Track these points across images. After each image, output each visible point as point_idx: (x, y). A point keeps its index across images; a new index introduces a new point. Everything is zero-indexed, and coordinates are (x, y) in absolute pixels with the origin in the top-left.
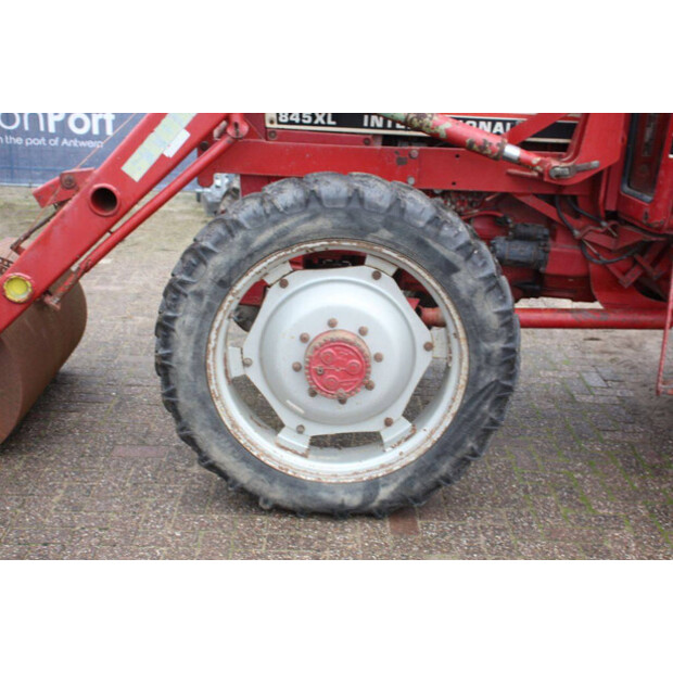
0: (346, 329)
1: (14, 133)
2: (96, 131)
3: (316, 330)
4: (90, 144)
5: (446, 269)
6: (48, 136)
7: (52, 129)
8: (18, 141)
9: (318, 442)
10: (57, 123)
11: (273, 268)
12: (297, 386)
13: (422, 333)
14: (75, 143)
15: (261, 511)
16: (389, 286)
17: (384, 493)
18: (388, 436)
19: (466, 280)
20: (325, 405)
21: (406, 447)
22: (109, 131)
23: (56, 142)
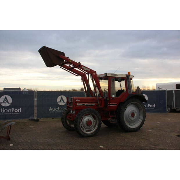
0: (90, 120)
1: (7, 113)
2: (18, 111)
3: (87, 120)
4: (18, 113)
5: (96, 114)
6: (12, 113)
7: (12, 112)
8: (7, 114)
9: (87, 131)
10: (13, 111)
11: (84, 116)
12: (86, 125)
13: (94, 120)
14: (15, 113)
15: (84, 137)
16: (92, 117)
17: (93, 134)
18: (92, 130)
19: (98, 115)
20: (88, 127)
21: (94, 130)
22: (20, 111)
23: (13, 113)
